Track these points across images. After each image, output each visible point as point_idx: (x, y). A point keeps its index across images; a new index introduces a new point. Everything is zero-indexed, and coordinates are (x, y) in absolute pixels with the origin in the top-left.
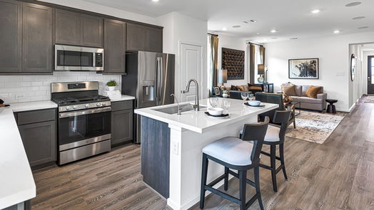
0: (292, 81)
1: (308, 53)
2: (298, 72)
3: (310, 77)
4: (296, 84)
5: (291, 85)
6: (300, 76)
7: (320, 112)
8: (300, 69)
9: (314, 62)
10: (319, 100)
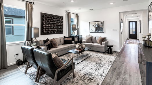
0: (91, 34)
1: (99, 18)
2: (94, 29)
3: (100, 32)
4: (93, 36)
5: (90, 36)
6: (95, 31)
7: (104, 53)
8: (95, 27)
9: (102, 23)
10: (103, 45)
